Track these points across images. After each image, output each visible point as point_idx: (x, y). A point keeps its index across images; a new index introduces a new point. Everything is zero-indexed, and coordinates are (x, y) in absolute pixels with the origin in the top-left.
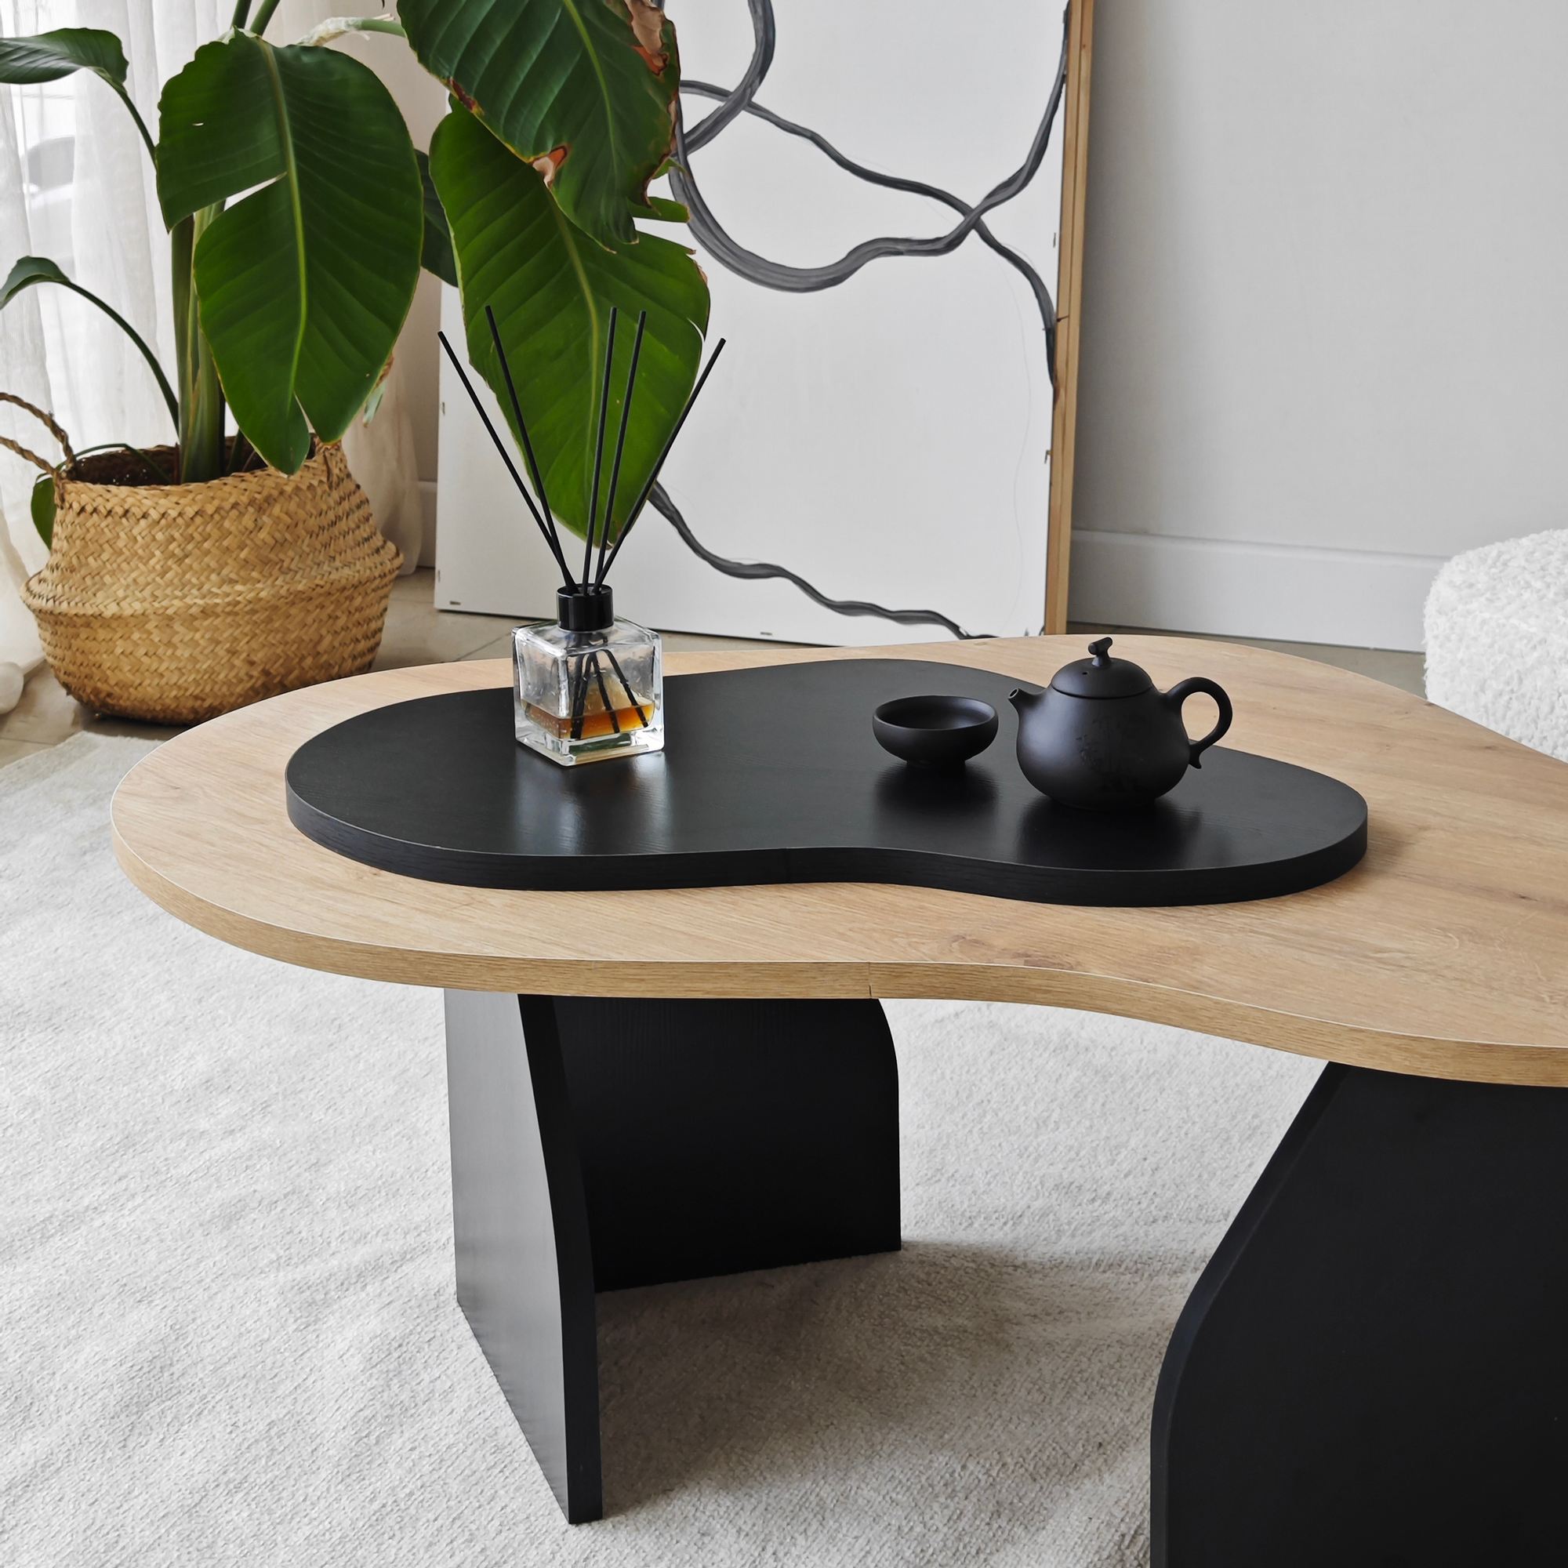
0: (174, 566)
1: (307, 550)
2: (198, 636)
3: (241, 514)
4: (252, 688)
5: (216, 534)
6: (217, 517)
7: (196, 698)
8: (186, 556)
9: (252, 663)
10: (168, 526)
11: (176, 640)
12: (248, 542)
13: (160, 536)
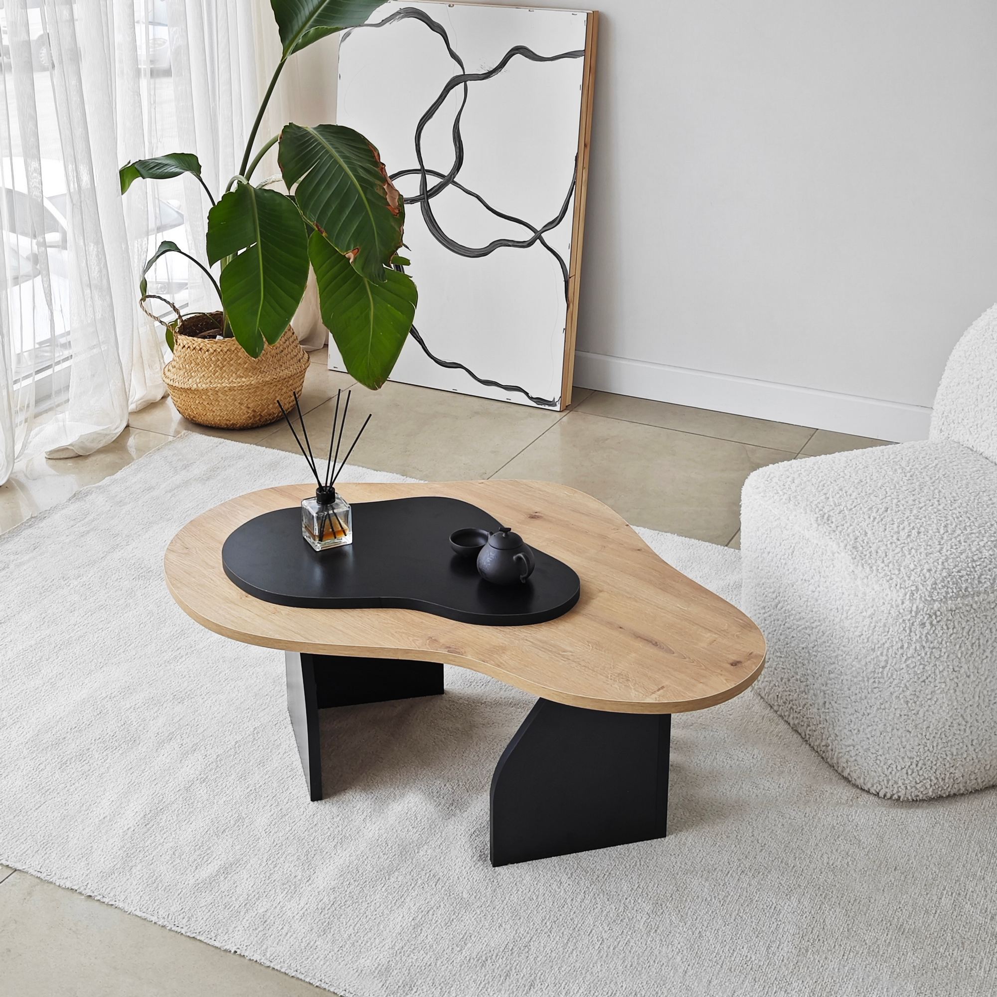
0: (219, 371)
1: (271, 363)
2: (228, 398)
4: (248, 417)
5: (235, 358)
6: (236, 351)
7: (227, 420)
8: (224, 367)
9: (249, 408)
10: (217, 355)
11: (219, 399)
12: (248, 361)
13: (213, 359)
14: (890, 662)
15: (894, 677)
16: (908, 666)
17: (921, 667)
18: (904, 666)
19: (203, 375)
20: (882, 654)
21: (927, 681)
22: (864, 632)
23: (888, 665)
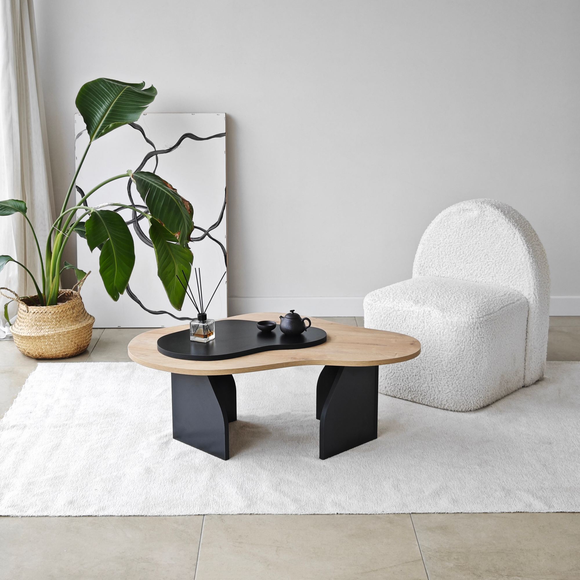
0: (58, 323)
2: (65, 338)
3: (70, 310)
4: (75, 349)
5: (66, 315)
7: (64, 352)
8: (60, 321)
10: (56, 314)
12: (72, 316)
13: (54, 317)
14: (465, 348)
15: (468, 354)
16: (473, 348)
17: (478, 347)
18: (472, 348)
19: (50, 327)
20: (462, 346)
21: (480, 353)
22: (453, 338)
23: (465, 350)
